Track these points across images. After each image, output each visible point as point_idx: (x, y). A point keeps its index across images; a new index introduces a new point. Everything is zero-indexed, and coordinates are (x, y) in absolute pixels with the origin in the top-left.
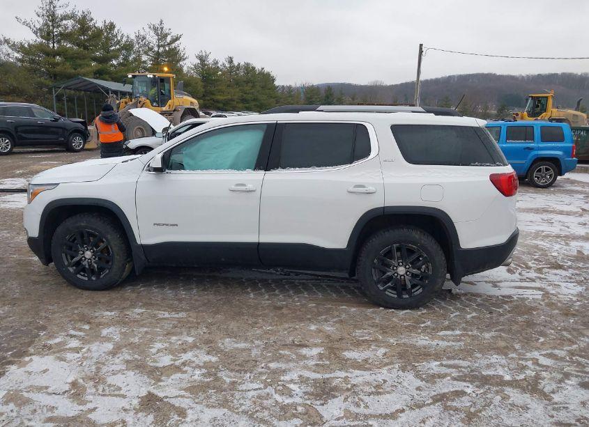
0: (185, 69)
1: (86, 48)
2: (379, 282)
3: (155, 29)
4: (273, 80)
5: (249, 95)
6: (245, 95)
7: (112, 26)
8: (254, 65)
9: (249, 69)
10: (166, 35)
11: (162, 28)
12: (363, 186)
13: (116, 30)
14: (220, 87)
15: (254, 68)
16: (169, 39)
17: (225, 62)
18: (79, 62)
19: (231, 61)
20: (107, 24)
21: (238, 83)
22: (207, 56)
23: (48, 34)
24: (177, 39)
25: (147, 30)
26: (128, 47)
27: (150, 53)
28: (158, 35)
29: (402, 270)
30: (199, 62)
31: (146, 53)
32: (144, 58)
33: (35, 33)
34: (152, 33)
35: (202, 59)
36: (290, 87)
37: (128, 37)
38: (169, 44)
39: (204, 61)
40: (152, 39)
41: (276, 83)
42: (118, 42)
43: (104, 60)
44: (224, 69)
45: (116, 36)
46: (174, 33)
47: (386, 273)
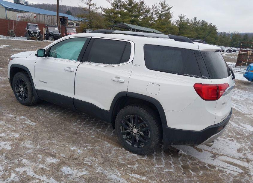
0: (172, 22)
1: (130, 11)
2: (124, 134)
3: (162, 4)
4: (216, 29)
5: (201, 36)
6: (199, 35)
7: (143, 3)
8: (207, 22)
9: (204, 23)
10: (166, 7)
11: (165, 4)
12: (119, 78)
13: (144, 4)
14: (187, 31)
15: (206, 24)
16: (167, 8)
17: (192, 19)
18: (125, 17)
19: (195, 19)
20: (141, 2)
21: (197, 30)
22: (184, 17)
23: (116, 5)
24: (170, 8)
25: (158, 4)
26: (148, 11)
27: (158, 14)
28: (162, 6)
29: (135, 131)
30: (179, 19)
31: (156, 14)
32: (154, 16)
33: (111, 4)
34: (160, 6)
35: (181, 18)
36: (225, 33)
37: (148, 7)
38: (166, 11)
39: (182, 19)
40: (160, 8)
41: (217, 31)
42: (144, 9)
43: (136, 16)
44: (191, 23)
45: (144, 7)
46: (169, 6)
47: (127, 130)
